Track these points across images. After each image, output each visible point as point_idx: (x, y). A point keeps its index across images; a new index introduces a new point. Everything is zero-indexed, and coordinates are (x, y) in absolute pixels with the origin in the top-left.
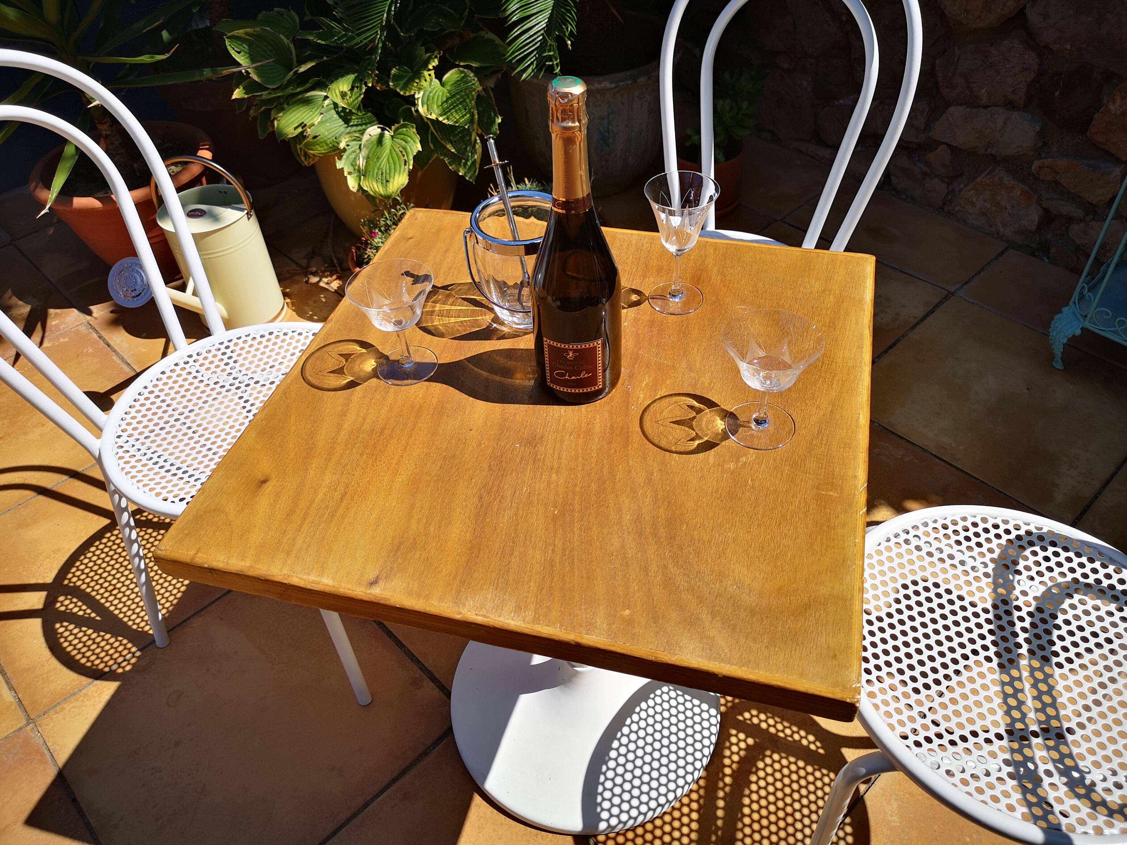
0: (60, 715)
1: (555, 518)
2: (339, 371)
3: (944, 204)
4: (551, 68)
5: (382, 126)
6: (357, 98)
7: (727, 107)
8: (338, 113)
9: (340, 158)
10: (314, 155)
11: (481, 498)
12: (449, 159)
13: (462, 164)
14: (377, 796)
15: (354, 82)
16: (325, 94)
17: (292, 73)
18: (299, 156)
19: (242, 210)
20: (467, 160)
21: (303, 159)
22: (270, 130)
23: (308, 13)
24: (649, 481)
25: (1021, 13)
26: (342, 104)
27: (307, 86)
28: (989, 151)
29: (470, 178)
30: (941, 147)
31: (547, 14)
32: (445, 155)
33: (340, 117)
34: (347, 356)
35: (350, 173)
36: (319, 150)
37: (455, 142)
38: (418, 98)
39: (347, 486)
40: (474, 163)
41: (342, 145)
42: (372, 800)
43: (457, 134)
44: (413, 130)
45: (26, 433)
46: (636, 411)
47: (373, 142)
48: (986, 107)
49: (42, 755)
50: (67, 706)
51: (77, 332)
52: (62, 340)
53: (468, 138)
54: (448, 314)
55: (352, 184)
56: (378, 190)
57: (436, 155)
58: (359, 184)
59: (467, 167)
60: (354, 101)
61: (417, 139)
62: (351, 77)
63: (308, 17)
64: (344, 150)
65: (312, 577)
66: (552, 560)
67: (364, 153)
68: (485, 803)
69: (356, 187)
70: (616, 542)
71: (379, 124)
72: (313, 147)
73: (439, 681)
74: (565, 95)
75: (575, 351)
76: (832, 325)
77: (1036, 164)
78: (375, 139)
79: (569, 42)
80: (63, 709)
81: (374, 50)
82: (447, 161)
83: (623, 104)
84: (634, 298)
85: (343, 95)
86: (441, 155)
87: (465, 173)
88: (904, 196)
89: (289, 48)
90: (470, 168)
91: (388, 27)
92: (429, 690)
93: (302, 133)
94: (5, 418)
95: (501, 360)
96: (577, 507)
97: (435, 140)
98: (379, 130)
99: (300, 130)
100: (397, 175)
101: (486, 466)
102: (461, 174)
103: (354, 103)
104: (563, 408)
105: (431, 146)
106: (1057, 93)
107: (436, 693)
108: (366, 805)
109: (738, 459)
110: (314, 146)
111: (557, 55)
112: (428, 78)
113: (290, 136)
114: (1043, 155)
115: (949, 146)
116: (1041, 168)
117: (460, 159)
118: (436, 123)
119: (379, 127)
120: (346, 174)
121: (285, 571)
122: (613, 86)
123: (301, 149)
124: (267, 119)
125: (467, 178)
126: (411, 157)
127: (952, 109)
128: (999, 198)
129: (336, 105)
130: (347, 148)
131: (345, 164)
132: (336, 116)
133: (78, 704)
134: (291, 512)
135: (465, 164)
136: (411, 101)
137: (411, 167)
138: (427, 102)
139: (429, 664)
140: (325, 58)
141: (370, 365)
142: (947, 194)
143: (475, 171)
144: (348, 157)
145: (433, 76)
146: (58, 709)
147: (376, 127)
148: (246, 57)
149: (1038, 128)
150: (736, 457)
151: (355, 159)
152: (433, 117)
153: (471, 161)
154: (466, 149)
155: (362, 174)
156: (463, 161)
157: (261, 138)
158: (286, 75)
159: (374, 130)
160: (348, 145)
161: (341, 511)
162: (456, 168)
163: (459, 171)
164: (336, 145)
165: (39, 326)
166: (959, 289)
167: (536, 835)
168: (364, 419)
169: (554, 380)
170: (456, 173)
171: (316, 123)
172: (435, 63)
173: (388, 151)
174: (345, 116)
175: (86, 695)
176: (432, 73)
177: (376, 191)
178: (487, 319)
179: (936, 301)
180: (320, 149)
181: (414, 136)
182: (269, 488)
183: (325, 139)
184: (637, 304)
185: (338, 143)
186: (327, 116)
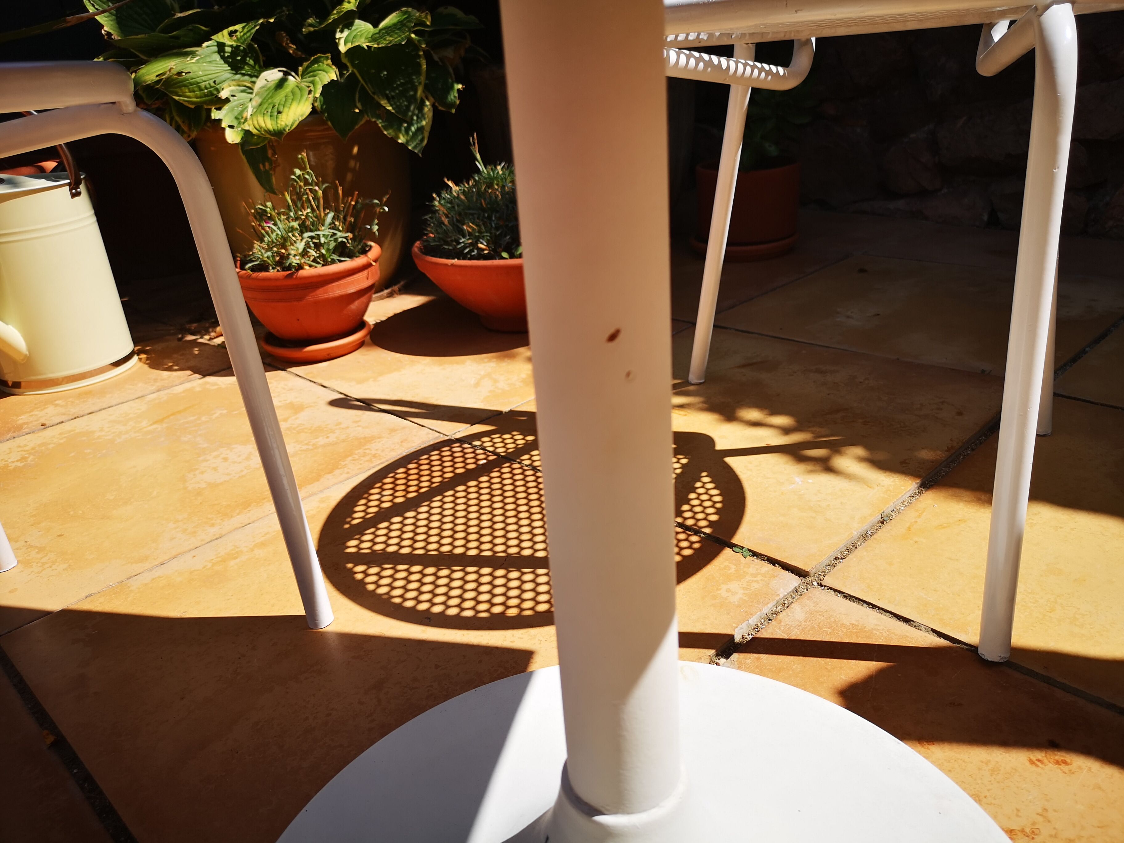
5: (284, 69)
8: (222, 58)
9: (219, 108)
12: (383, 122)
13: (403, 129)
17: (166, 21)
20: (410, 124)
26: (228, 43)
29: (415, 147)
32: (379, 117)
33: (226, 60)
35: (230, 126)
36: (188, 96)
37: (393, 97)
38: (339, 39)
40: (420, 129)
41: (224, 94)
43: (397, 88)
44: (328, 64)
47: (269, 88)
53: (412, 93)
55: (233, 138)
56: (263, 125)
57: (366, 116)
58: (243, 133)
59: (411, 133)
60: (244, 34)
61: (333, 70)
64: (227, 100)
67: (255, 101)
71: (282, 67)
72: (178, 90)
78: (272, 84)
82: (380, 123)
85: (234, 35)
86: (373, 117)
87: (408, 142)
90: (415, 134)
97: (364, 96)
98: (281, 75)
100: (295, 104)
102: (400, 141)
103: (246, 36)
110: (180, 87)
113: (149, 83)
117: (401, 121)
119: (279, 71)
120: (224, 125)
125: (410, 148)
126: (320, 88)
129: (220, 47)
130: (231, 98)
131: (225, 116)
132: (220, 62)
135: (407, 130)
143: (422, 140)
144: (231, 108)
147: (276, 70)
148: (110, 18)
151: (240, 110)
153: (416, 126)
154: (408, 108)
156: (405, 125)
159: (273, 74)
160: (233, 96)
162: (393, 134)
163: (399, 138)
164: (215, 92)
170: (393, 141)
173: (289, 90)
177: (261, 128)
180: (188, 94)
181: (328, 69)
183: (198, 80)
185: (219, 92)
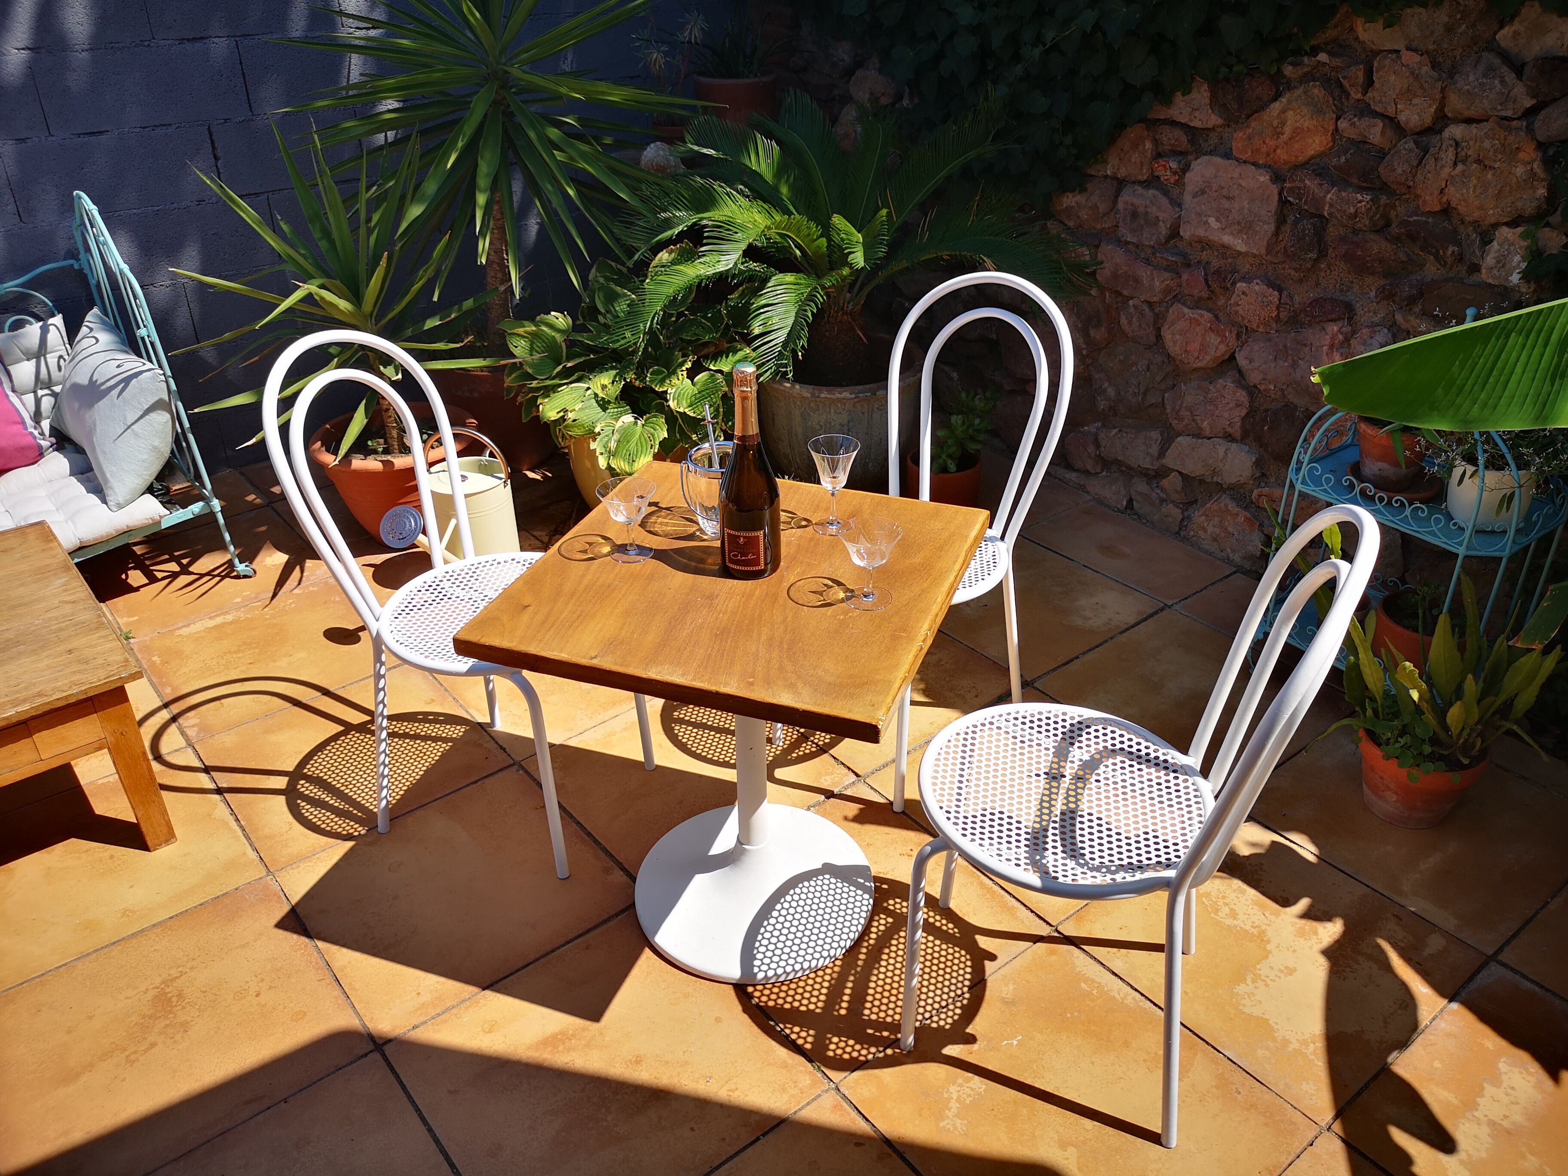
0: (296, 871)
1: (716, 635)
2: (585, 552)
3: (1180, 529)
4: (786, 373)
5: (635, 415)
6: (614, 390)
7: (960, 422)
8: (597, 402)
9: (595, 440)
10: (571, 436)
11: (670, 623)
14: (563, 945)
15: (615, 377)
16: (587, 386)
17: (561, 367)
18: (557, 437)
19: (501, 479)
21: (560, 440)
22: (535, 414)
23: (580, 317)
24: (784, 621)
25: (1232, 358)
26: (601, 395)
27: (574, 378)
28: (1215, 479)
30: (1173, 474)
31: (787, 330)
33: (599, 405)
34: (590, 544)
35: (602, 454)
36: (576, 432)
38: (670, 394)
39: (582, 612)
41: (597, 430)
42: (558, 948)
44: (662, 420)
45: (275, 661)
46: (786, 585)
47: (625, 428)
48: (1209, 438)
49: (280, 897)
50: (302, 865)
51: (326, 583)
52: (311, 589)
54: (667, 524)
55: (602, 462)
56: (624, 468)
57: (681, 444)
58: (608, 464)
60: (612, 393)
61: (665, 427)
62: (614, 372)
63: (580, 321)
64: (599, 434)
65: (555, 653)
66: (710, 654)
67: (616, 437)
68: (655, 957)
69: (606, 465)
70: (754, 649)
71: (633, 413)
73: (627, 871)
74: (743, 372)
75: (744, 537)
76: (941, 549)
77: (1256, 492)
78: (627, 425)
79: (800, 354)
80: (299, 867)
81: (634, 352)
83: (863, 413)
84: (804, 523)
85: (604, 387)
88: (1145, 521)
89: (561, 347)
91: (651, 332)
92: (619, 876)
93: (564, 416)
94: (256, 648)
95: (699, 554)
96: (732, 631)
97: (681, 430)
98: (633, 419)
99: (562, 414)
100: (643, 456)
101: (676, 607)
103: (613, 395)
104: (736, 581)
105: (678, 435)
106: (1266, 428)
107: (625, 878)
108: (553, 951)
109: (847, 614)
110: (572, 428)
111: (791, 364)
112: (680, 377)
113: (553, 419)
114: (1263, 484)
115: (1180, 473)
116: (1260, 496)
118: (684, 415)
119: (632, 416)
120: (598, 454)
121: (538, 649)
122: (853, 396)
123: (560, 430)
124: (533, 404)
126: (657, 443)
127: (1180, 439)
128: (1226, 524)
129: (596, 395)
130: (602, 433)
131: (597, 446)
132: (595, 405)
133: (311, 864)
134: (544, 622)
136: (663, 396)
137: (656, 451)
138: (678, 398)
139: (620, 858)
140: (592, 356)
141: (607, 549)
142: (1183, 519)
144: (601, 440)
145: (685, 376)
146: (294, 866)
147: (630, 416)
148: (522, 351)
149: (1254, 459)
150: (845, 613)
151: (607, 442)
152: (681, 410)
155: (611, 454)
157: (524, 421)
158: (555, 369)
159: (628, 418)
160: (603, 431)
161: (577, 623)
164: (590, 429)
165: (298, 568)
166: (1176, 603)
167: (696, 982)
168: (598, 579)
169: (732, 561)
171: (577, 409)
172: (689, 365)
173: (637, 436)
174: (603, 405)
175: (318, 858)
176: (685, 373)
177: (621, 468)
178: (692, 529)
179: (1150, 611)
181: (662, 425)
182: (530, 609)
183: (583, 423)
184: (806, 526)
185: (593, 428)
186: (587, 404)
